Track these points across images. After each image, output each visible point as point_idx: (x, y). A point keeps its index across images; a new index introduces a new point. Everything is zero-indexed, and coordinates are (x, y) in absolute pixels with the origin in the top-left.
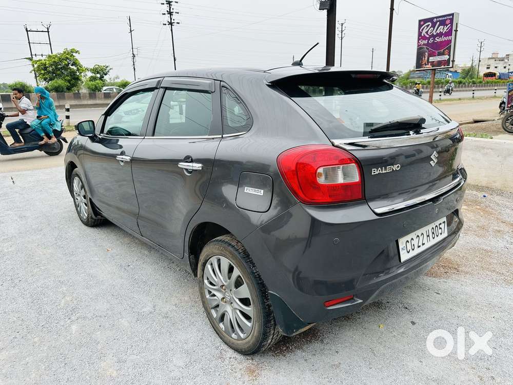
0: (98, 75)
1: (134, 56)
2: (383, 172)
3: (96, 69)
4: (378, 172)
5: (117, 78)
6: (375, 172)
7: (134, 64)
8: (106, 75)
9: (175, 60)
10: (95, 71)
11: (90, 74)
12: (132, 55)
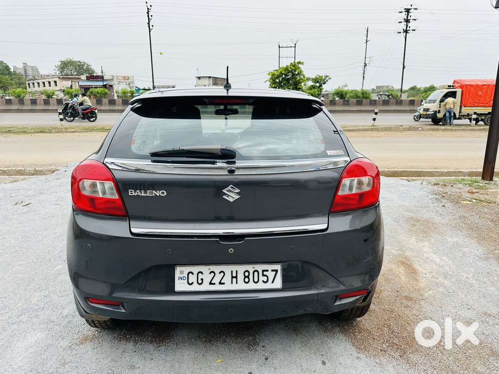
0: (318, 85)
1: (365, 65)
2: (143, 195)
3: (317, 78)
4: (136, 194)
5: (346, 86)
6: (132, 193)
7: (364, 73)
8: (324, 84)
9: (404, 68)
10: (316, 80)
11: (310, 83)
12: (364, 64)
